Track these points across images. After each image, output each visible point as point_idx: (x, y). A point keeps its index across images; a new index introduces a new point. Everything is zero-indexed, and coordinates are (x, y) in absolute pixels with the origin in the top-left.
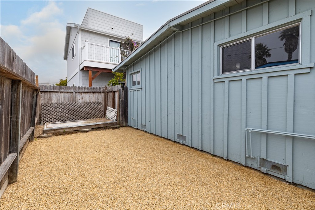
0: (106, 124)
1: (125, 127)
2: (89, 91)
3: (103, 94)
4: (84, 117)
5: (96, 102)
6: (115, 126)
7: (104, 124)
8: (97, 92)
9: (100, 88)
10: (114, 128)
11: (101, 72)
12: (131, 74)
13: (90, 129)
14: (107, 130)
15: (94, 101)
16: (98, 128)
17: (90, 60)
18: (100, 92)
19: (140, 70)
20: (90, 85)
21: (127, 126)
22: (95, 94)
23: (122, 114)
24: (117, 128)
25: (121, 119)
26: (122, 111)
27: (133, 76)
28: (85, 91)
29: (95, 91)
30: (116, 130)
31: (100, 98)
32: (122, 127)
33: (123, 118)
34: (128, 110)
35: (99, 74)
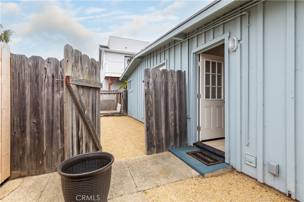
0: (113, 113)
1: (125, 116)
2: (107, 93)
3: (115, 95)
4: (103, 109)
5: (110, 100)
6: (118, 115)
7: (111, 113)
8: (112, 94)
9: (114, 91)
10: (117, 116)
11: (116, 80)
12: (129, 82)
13: (103, 115)
14: (113, 117)
15: (110, 99)
16: (108, 115)
17: (109, 72)
18: (114, 94)
19: (131, 80)
20: (109, 88)
21: (127, 115)
22: (110, 94)
23: (124, 108)
24: (119, 116)
25: (123, 111)
26: (124, 106)
27: (130, 83)
28: (104, 93)
29: (110, 93)
30: (118, 117)
31: (113, 97)
32: (123, 116)
33: (124, 110)
34: (128, 105)
35: (115, 81)
